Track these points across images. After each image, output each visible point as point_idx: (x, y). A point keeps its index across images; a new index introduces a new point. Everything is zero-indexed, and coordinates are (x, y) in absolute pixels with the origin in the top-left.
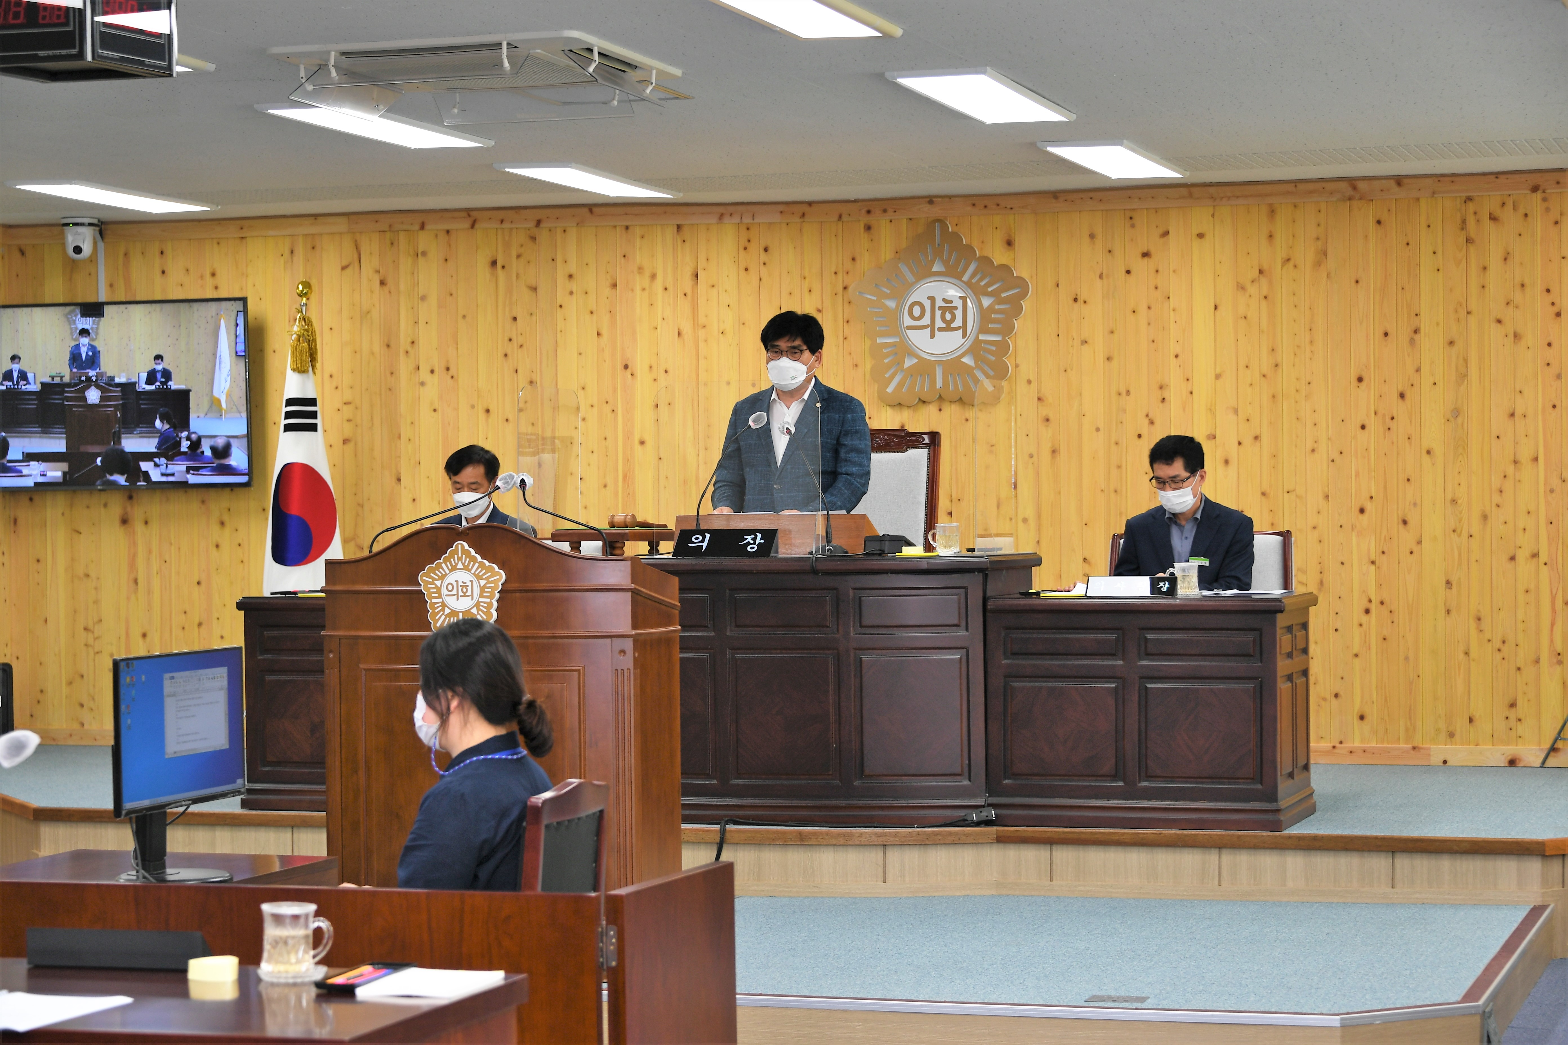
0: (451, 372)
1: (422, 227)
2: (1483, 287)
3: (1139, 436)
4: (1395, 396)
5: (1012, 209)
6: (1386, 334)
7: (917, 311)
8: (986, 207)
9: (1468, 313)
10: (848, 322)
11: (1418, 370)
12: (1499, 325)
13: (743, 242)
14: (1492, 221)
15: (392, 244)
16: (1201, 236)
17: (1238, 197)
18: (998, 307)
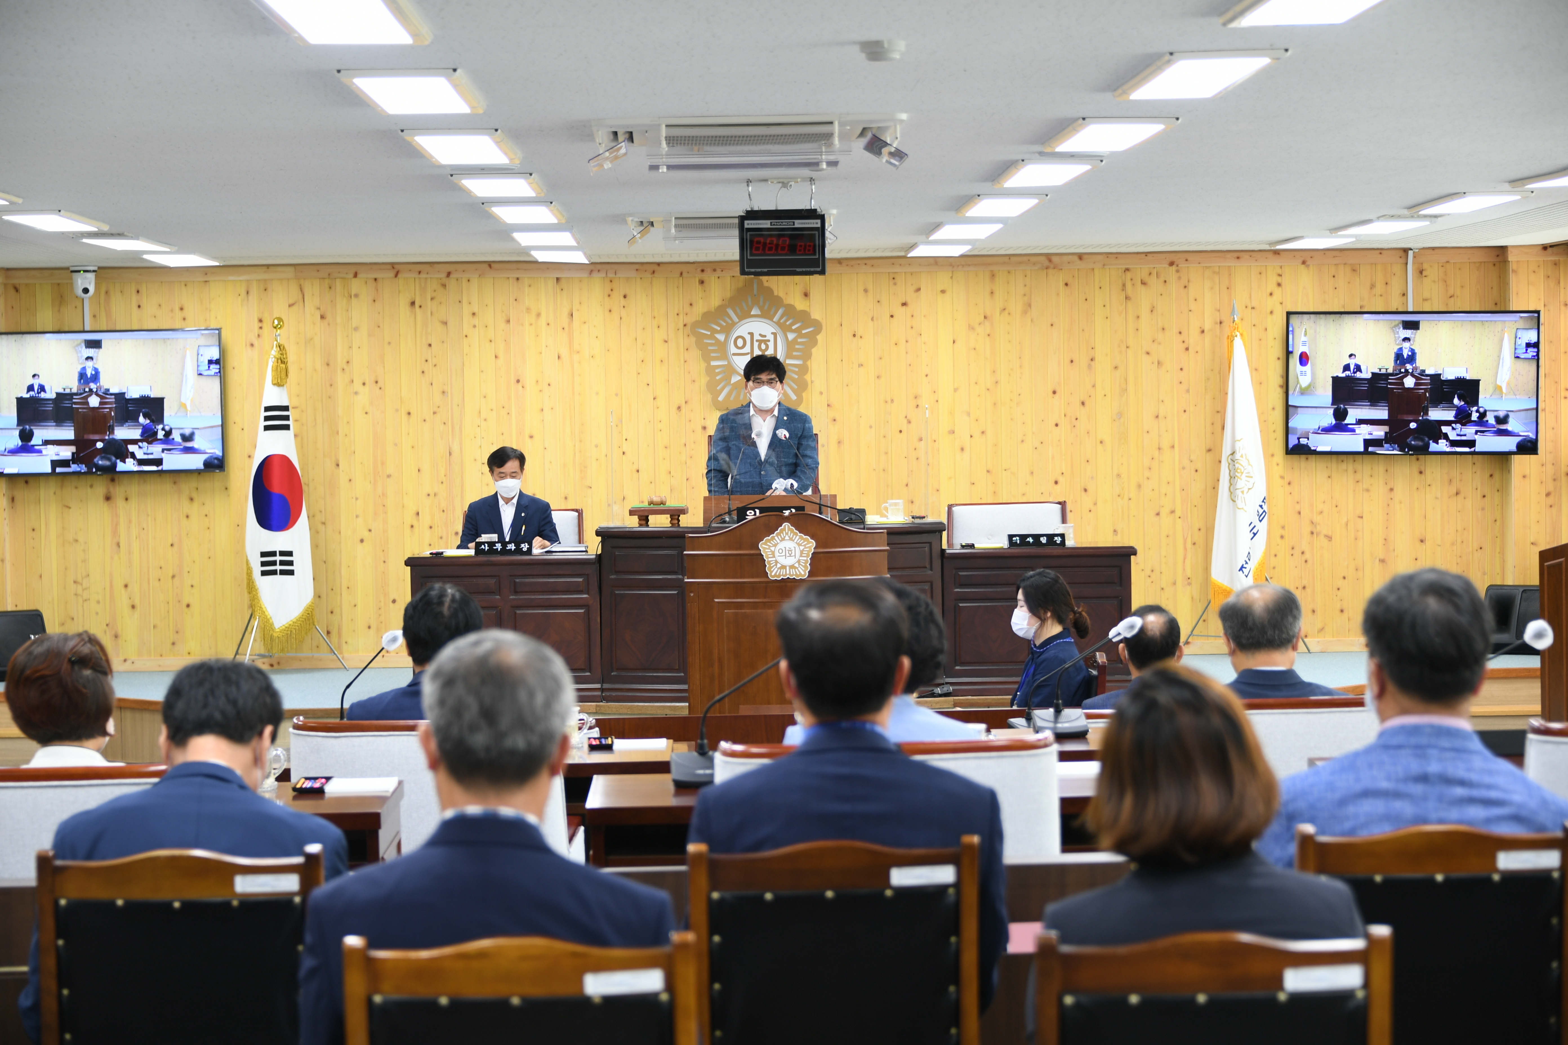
0: (379, 384)
1: (356, 275)
2: (1137, 330)
3: (901, 431)
4: (1079, 404)
6: (1072, 361)
7: (740, 342)
9: (1127, 347)
10: (687, 349)
11: (1094, 386)
12: (1147, 355)
13: (608, 291)
14: (1143, 285)
15: (330, 288)
16: (943, 292)
17: (969, 265)
18: (799, 340)
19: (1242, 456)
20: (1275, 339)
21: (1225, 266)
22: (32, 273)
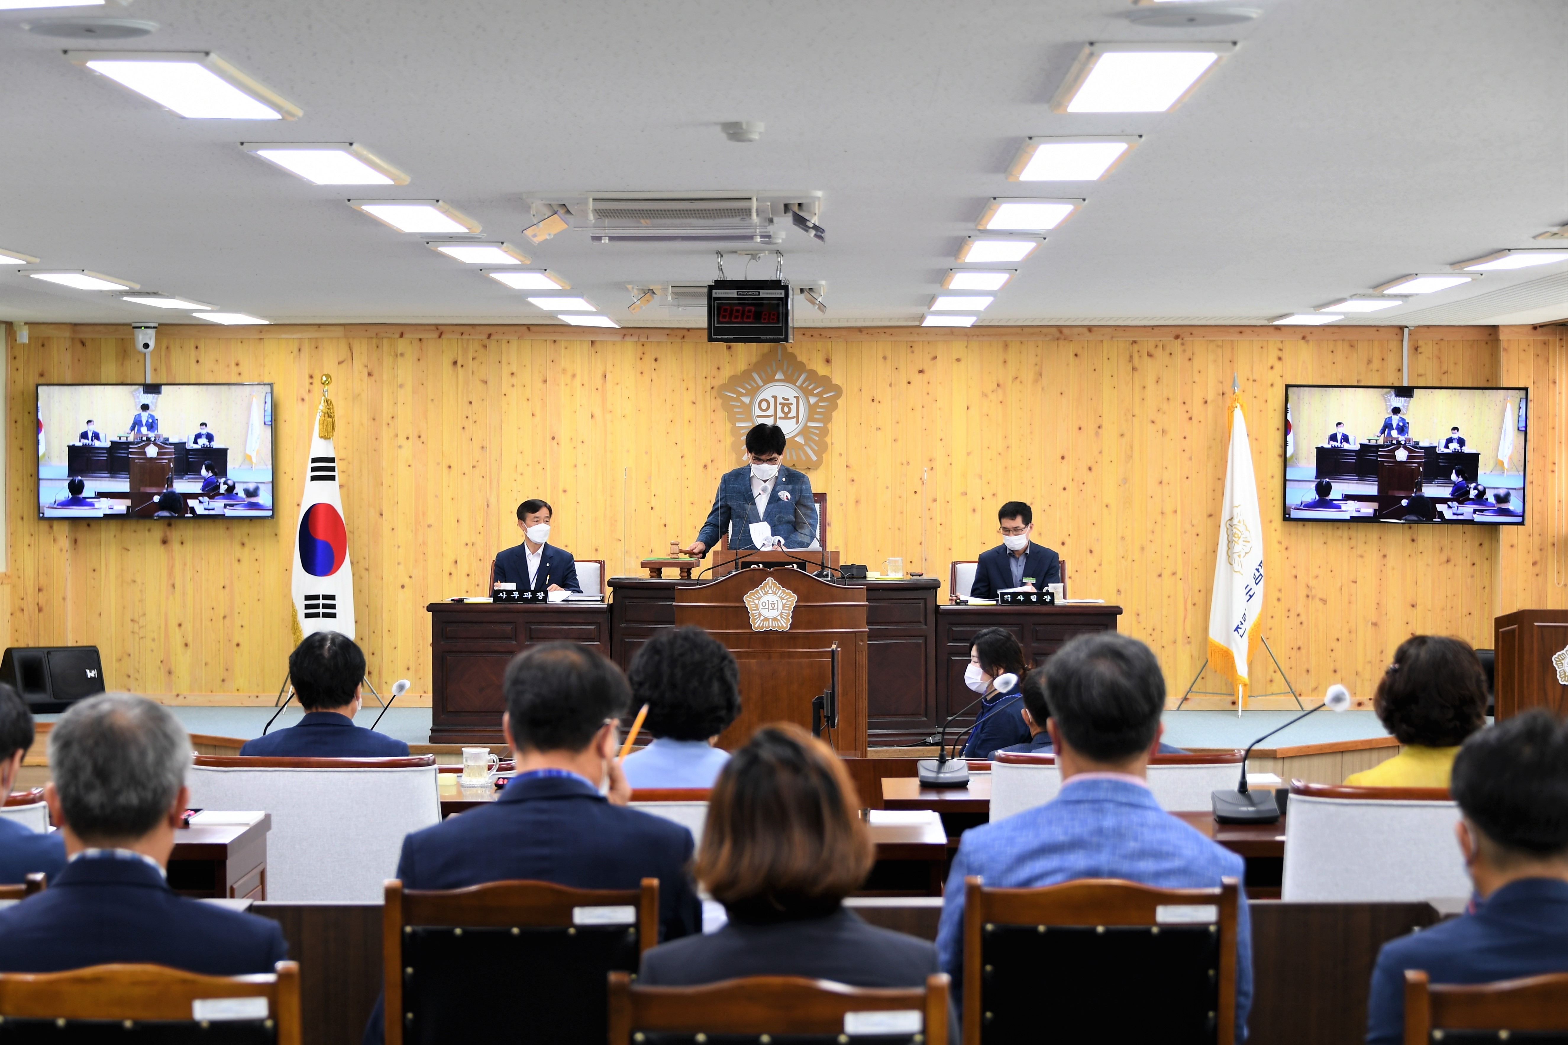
0: (422, 439)
1: (402, 336)
2: (1143, 399)
3: (916, 492)
4: (1086, 469)
5: (830, 338)
6: (1080, 429)
7: (764, 405)
8: (812, 336)
9: (1133, 416)
10: (714, 411)
11: (1101, 452)
12: (1153, 424)
13: (640, 354)
14: (1149, 357)
15: (378, 347)
16: (958, 360)
17: (984, 335)
18: (821, 404)
19: (1239, 522)
20: (1275, 410)
21: (1228, 340)
22: (97, 328)
